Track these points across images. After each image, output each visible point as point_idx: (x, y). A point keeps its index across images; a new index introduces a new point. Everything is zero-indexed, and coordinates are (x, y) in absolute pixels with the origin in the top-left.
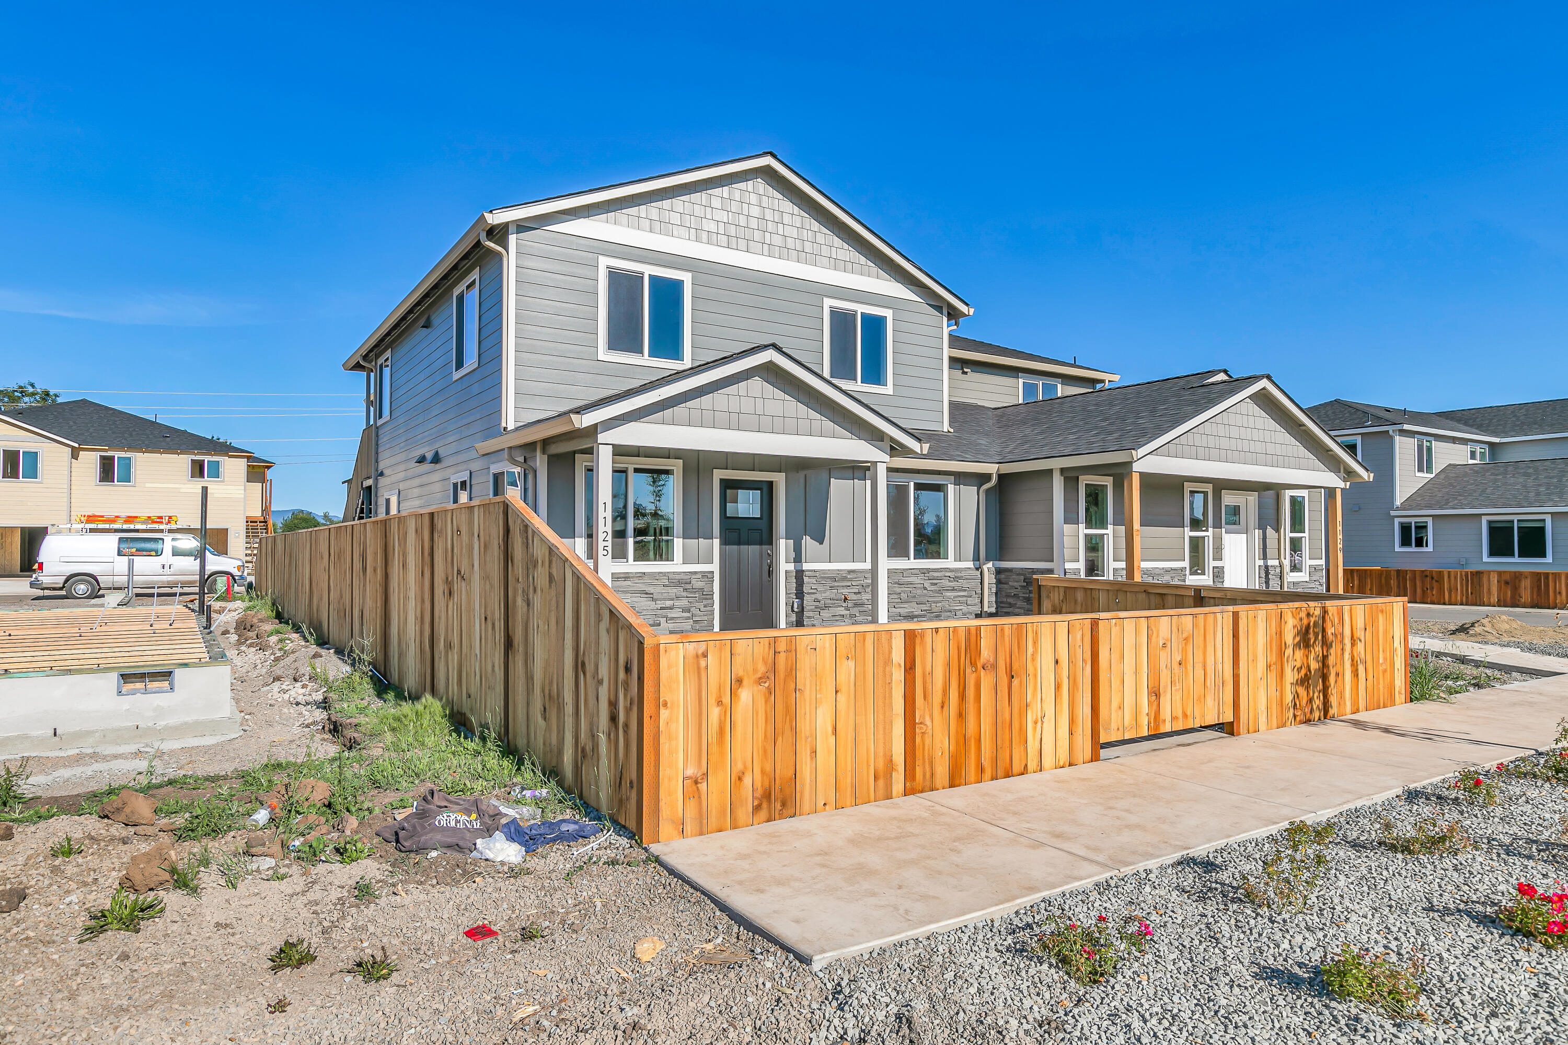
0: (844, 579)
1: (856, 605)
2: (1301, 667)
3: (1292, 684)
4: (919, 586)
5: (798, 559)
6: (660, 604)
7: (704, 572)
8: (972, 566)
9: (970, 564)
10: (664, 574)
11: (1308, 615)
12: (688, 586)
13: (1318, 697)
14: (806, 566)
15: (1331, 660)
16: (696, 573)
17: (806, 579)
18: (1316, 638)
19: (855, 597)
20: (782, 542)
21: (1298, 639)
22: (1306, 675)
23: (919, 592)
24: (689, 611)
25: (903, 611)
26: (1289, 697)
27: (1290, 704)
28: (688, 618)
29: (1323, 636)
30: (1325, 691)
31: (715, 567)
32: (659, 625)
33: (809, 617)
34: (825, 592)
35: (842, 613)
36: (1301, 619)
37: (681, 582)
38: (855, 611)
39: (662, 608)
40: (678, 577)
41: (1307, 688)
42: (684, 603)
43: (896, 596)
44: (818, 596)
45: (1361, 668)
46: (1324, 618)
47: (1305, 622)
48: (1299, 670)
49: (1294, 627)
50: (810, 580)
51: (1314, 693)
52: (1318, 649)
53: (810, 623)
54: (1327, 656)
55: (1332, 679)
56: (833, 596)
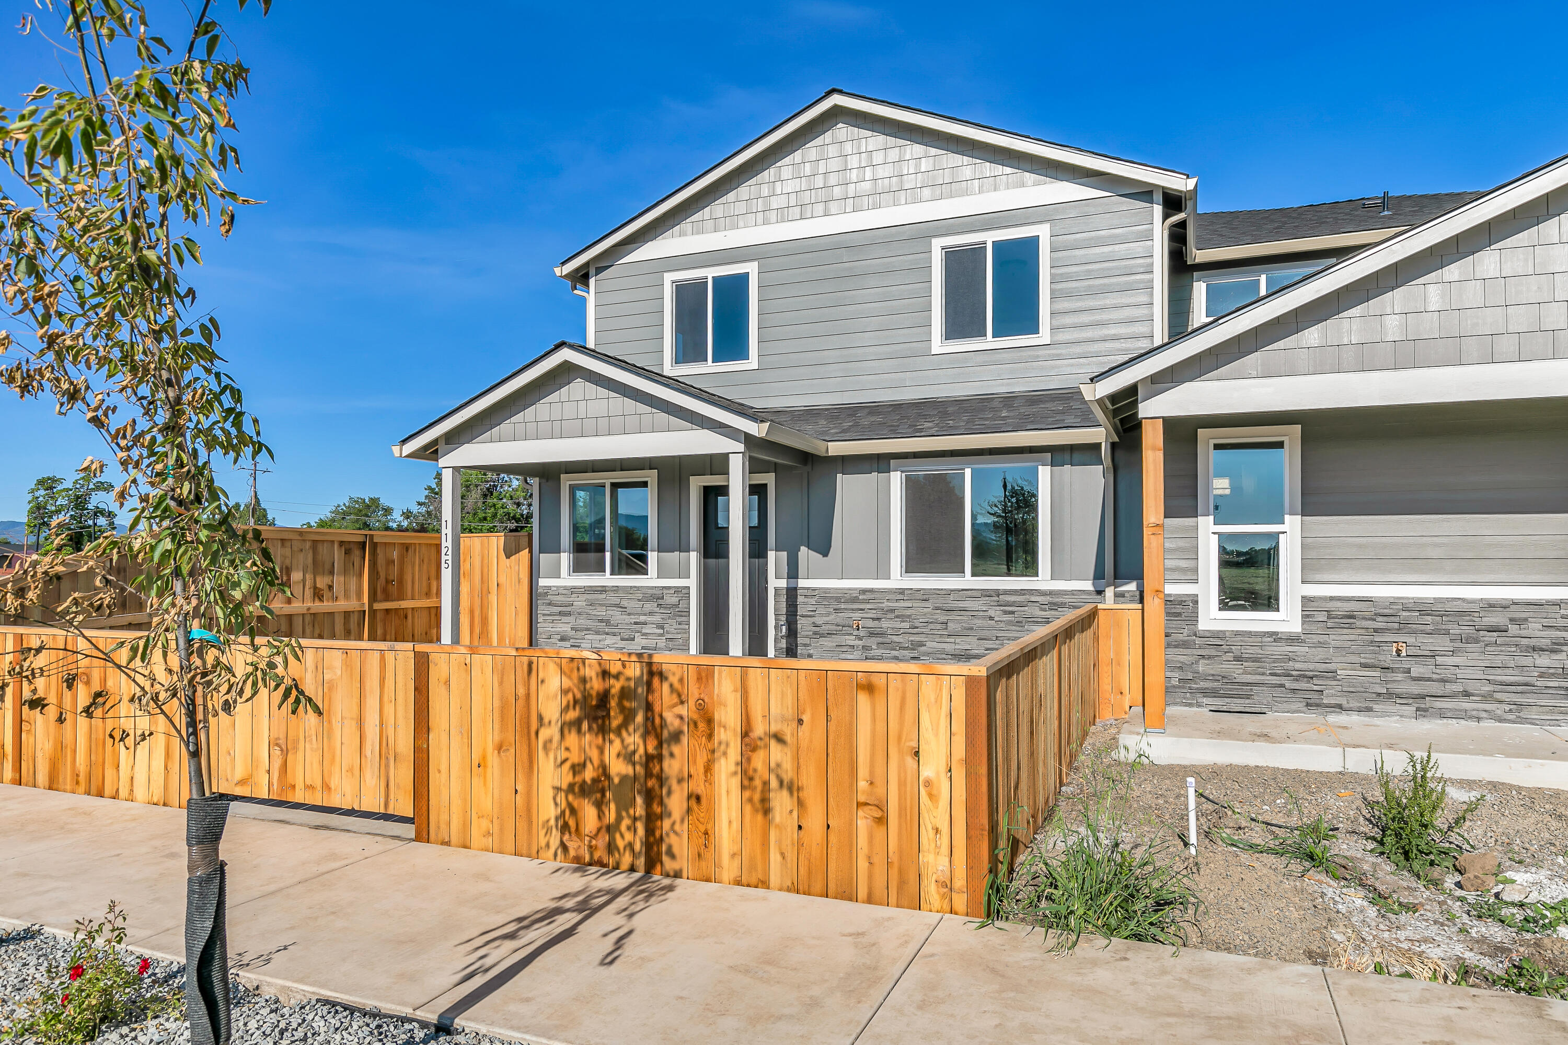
0: (855, 600)
1: (872, 634)
2: (584, 765)
3: (558, 789)
4: (981, 614)
5: (793, 574)
6: (633, 619)
7: (678, 587)
8: (1092, 588)
9: (1088, 586)
10: (638, 588)
11: (605, 674)
12: (660, 602)
13: (632, 829)
14: (802, 583)
15: (672, 767)
16: (669, 588)
17: (800, 599)
18: (629, 717)
19: (871, 624)
20: (771, 555)
21: (573, 715)
22: (595, 781)
23: (979, 622)
24: (663, 628)
25: (949, 647)
26: (548, 810)
27: (552, 822)
28: (662, 635)
29: (647, 719)
30: (652, 820)
31: (692, 582)
32: (633, 639)
33: (805, 645)
34: (828, 614)
35: (852, 643)
36: (584, 680)
37: (656, 596)
38: (872, 642)
39: (636, 623)
40: (650, 591)
41: (599, 805)
42: (657, 618)
43: (939, 626)
44: (820, 621)
45: (781, 802)
46: (649, 684)
47: (596, 685)
48: (577, 769)
49: (564, 692)
50: (806, 600)
51: (619, 819)
52: (633, 739)
53: (805, 652)
54: (660, 758)
55: (676, 803)
56: (839, 621)
